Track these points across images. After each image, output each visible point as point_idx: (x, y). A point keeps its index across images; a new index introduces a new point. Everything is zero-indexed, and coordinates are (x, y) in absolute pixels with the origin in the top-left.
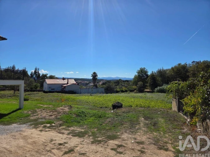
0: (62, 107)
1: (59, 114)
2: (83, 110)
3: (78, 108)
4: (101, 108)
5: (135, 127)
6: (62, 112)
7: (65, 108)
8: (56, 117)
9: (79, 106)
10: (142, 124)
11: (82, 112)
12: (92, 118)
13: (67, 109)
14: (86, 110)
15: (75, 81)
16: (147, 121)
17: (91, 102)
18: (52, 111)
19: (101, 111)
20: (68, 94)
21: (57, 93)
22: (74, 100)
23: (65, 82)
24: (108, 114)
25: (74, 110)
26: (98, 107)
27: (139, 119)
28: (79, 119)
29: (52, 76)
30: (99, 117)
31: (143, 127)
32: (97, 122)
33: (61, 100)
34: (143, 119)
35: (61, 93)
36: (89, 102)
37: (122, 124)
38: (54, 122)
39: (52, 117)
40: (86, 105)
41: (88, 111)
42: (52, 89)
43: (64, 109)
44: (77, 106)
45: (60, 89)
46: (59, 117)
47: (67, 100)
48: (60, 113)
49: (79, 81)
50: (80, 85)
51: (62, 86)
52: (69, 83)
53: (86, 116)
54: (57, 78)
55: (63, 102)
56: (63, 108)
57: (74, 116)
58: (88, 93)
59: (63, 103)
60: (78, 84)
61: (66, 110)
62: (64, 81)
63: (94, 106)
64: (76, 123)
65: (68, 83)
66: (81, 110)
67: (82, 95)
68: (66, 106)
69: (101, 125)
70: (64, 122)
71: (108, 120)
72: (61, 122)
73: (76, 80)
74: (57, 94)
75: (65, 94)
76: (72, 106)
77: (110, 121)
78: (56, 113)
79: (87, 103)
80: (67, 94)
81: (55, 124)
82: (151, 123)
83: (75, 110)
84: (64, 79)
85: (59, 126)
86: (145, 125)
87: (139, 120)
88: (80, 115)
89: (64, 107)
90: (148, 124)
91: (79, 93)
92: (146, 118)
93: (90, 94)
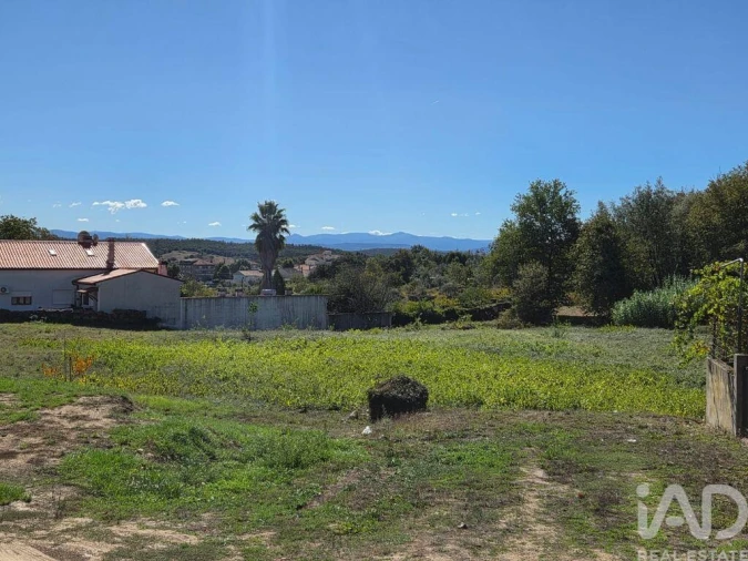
0: (71, 402)
1: (53, 444)
2: (200, 425)
3: (167, 411)
4: (305, 410)
5: (495, 519)
6: (73, 436)
7: (92, 413)
8: (38, 462)
9: (176, 402)
10: (532, 504)
11: (193, 432)
12: (253, 469)
13: (100, 418)
14: (215, 425)
15: (156, 254)
16: (564, 488)
17: (244, 379)
18: (11, 430)
19: (304, 429)
20: (114, 332)
21: (48, 321)
22: (147, 364)
23: (97, 257)
24: (345, 449)
25: (143, 424)
26: (286, 408)
27: (519, 473)
28: (171, 474)
29: (15, 220)
30: (288, 465)
31: (540, 521)
32: (275, 490)
33: (72, 368)
34: (540, 473)
35: (69, 326)
36: (237, 375)
37: (423, 506)
38: (27, 494)
39: (13, 462)
40: (220, 394)
41: (225, 427)
42: (17, 301)
43: (85, 418)
44: (163, 400)
45: (62, 302)
46: (51, 462)
47: (106, 364)
48: (64, 439)
49: (180, 256)
50: (181, 276)
51: (76, 283)
52: (117, 265)
53: (213, 458)
54: (47, 237)
55: (80, 374)
56: (79, 410)
57: (144, 457)
58: (232, 324)
59: (81, 382)
60: (173, 273)
61: (98, 424)
62: (90, 252)
63: (266, 398)
64: (153, 498)
65: (110, 268)
66: (189, 422)
67: (197, 338)
68: (98, 398)
69: (300, 507)
70: (87, 492)
71: (342, 479)
72: (65, 493)
73: (158, 246)
74: (45, 326)
75: (95, 331)
76: (132, 397)
77: (351, 488)
78: (38, 440)
79: (224, 382)
80: (105, 331)
81: (29, 501)
82: (581, 497)
83: (146, 422)
84: (87, 240)
85: (51, 513)
86: (548, 506)
87: (519, 480)
88: (180, 450)
89: (86, 405)
90: (565, 504)
91: (180, 323)
92: (558, 469)
93: (239, 334)
